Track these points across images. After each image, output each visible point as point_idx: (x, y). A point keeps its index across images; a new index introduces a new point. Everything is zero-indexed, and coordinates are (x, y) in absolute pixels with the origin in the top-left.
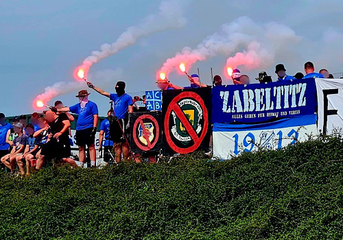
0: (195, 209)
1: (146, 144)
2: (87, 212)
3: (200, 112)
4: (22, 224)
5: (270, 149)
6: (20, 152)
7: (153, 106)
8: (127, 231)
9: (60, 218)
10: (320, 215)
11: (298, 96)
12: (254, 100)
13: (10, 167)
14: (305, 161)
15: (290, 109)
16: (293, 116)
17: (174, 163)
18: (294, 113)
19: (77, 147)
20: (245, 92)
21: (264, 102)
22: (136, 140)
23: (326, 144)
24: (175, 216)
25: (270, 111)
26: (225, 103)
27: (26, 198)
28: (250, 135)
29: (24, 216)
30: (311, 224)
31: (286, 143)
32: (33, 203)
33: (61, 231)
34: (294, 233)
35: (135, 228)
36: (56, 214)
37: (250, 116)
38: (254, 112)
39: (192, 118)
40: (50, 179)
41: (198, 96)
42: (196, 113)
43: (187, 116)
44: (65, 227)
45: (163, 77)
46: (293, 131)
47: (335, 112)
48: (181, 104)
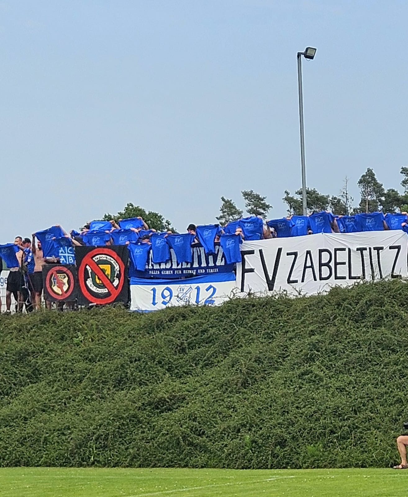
1: (60, 293)
3: (117, 267)
7: (66, 260)
11: (215, 256)
15: (208, 267)
16: (210, 274)
18: (211, 271)
22: (49, 290)
25: (186, 269)
28: (167, 289)
37: (167, 272)
38: (171, 269)
41: (114, 253)
42: (112, 268)
43: (103, 271)
46: (211, 287)
47: (252, 270)
48: (96, 259)
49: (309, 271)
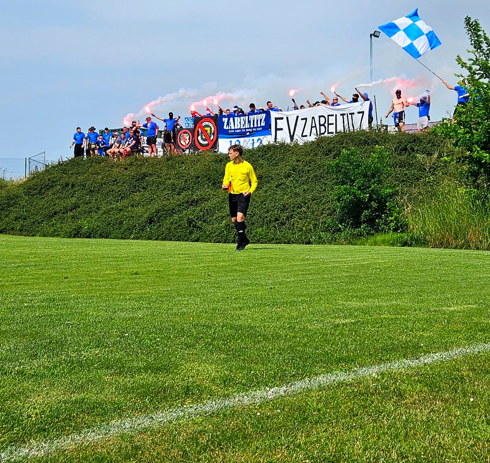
0: (209, 179)
1: (184, 145)
2: (153, 180)
3: (213, 129)
4: (118, 186)
5: (248, 148)
6: (117, 148)
7: (189, 125)
8: (173, 189)
9: (138, 183)
10: (274, 183)
11: (261, 120)
12: (240, 123)
13: (111, 156)
14: (266, 155)
15: (257, 127)
16: (259, 131)
17: (198, 155)
18: (259, 129)
19: (147, 146)
20: (236, 118)
21: (245, 124)
22: (179, 143)
23: (277, 146)
24: (198, 182)
25: (248, 128)
26: (225, 124)
27: (120, 172)
28: (238, 141)
29: (119, 182)
30: (269, 187)
31: (256, 145)
32: (124, 175)
33: (138, 189)
34: (260, 192)
35: (177, 188)
36: (136, 181)
37: (238, 131)
38: (240, 129)
39: (209, 132)
40: (133, 162)
41: (212, 120)
42: (211, 129)
43: (206, 131)
44: (141, 187)
45: (193, 109)
46: (259, 139)
47: (281, 129)
48: (203, 124)
49: (314, 129)
